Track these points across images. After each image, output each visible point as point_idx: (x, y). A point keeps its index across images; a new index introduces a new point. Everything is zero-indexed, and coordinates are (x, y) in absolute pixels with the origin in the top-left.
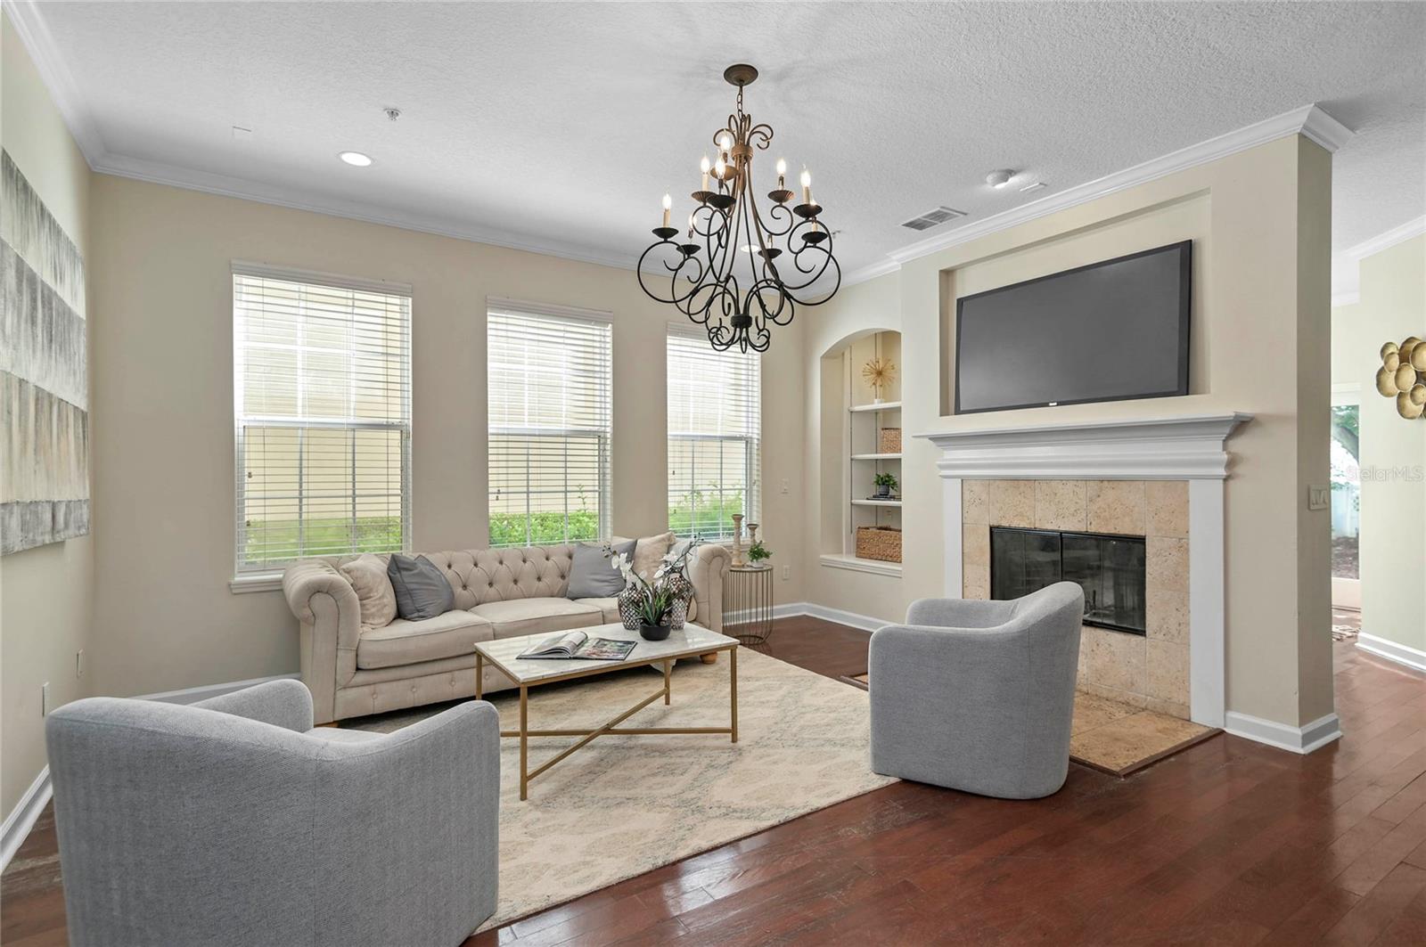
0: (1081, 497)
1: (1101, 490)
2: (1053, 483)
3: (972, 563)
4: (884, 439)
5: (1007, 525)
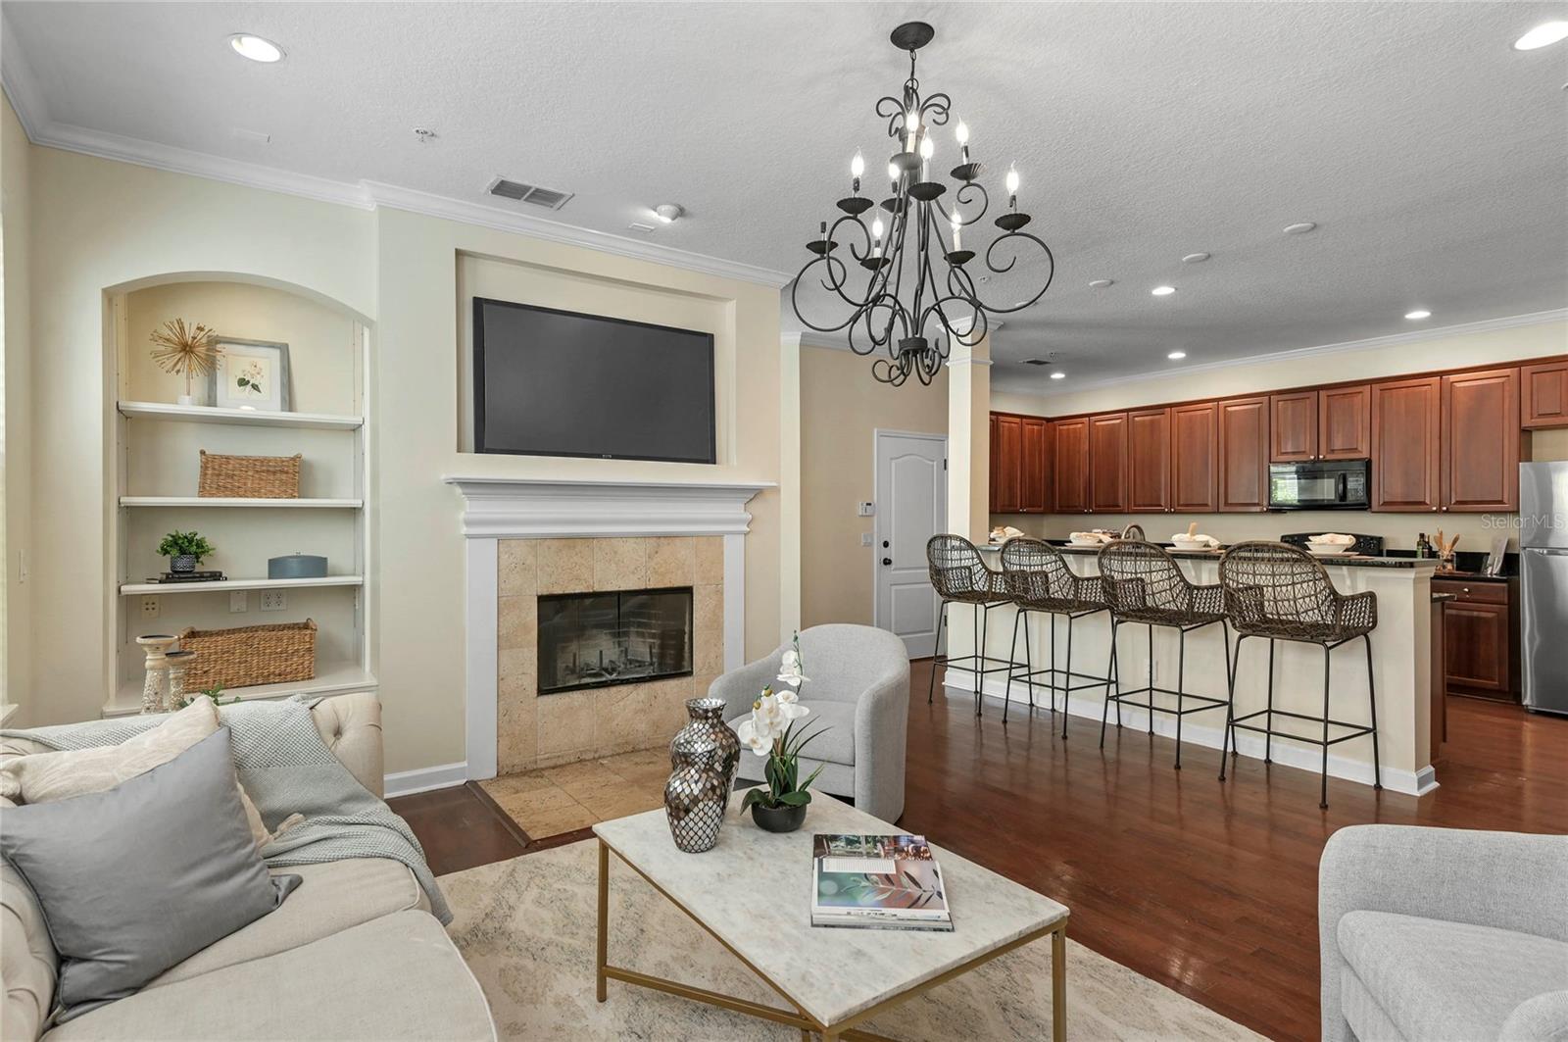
0: (641, 554)
1: (658, 546)
2: (612, 540)
3: (511, 647)
4: (210, 472)
5: (561, 592)
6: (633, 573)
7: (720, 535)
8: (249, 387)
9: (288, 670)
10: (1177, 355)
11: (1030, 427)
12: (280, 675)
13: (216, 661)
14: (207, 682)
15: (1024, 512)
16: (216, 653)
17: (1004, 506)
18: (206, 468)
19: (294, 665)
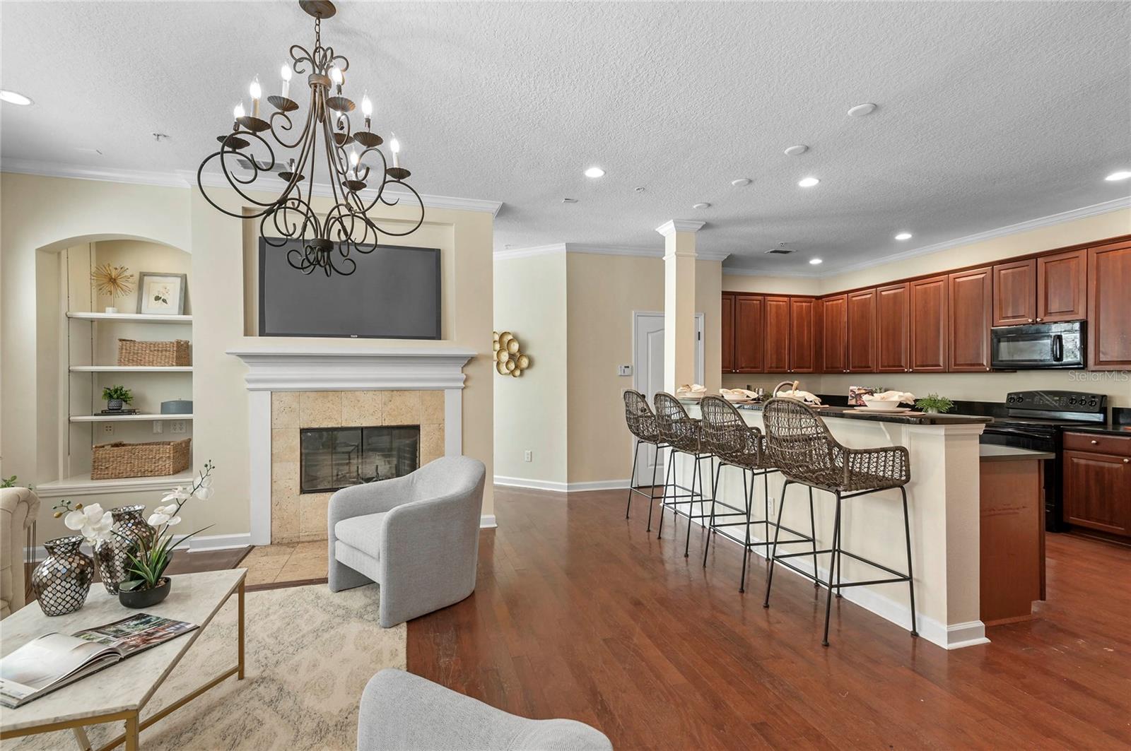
0: (378, 402)
1: (392, 396)
2: (356, 393)
3: (280, 462)
4: (124, 351)
5: (317, 427)
6: (372, 415)
7: (442, 390)
8: (161, 301)
9: (156, 469)
10: (903, 236)
11: (798, 304)
12: (151, 472)
13: (113, 462)
14: (107, 474)
15: (792, 373)
16: (113, 457)
17: (771, 367)
18: (122, 349)
19: (160, 467)
